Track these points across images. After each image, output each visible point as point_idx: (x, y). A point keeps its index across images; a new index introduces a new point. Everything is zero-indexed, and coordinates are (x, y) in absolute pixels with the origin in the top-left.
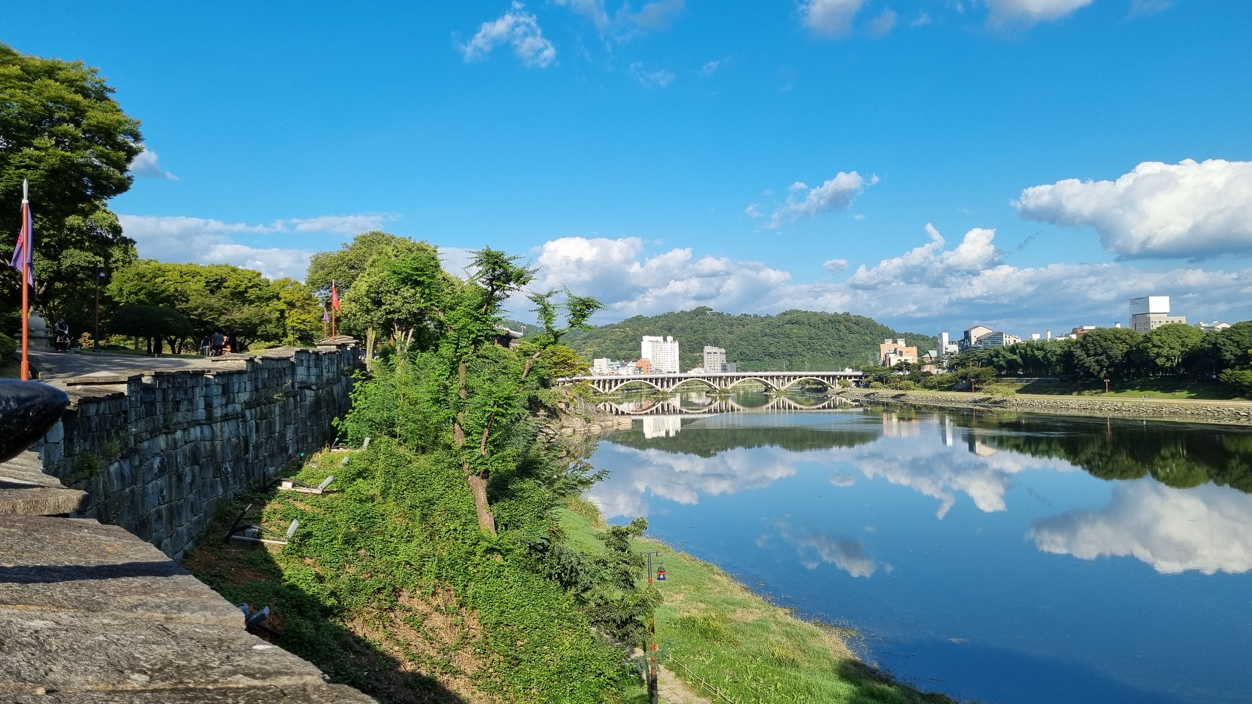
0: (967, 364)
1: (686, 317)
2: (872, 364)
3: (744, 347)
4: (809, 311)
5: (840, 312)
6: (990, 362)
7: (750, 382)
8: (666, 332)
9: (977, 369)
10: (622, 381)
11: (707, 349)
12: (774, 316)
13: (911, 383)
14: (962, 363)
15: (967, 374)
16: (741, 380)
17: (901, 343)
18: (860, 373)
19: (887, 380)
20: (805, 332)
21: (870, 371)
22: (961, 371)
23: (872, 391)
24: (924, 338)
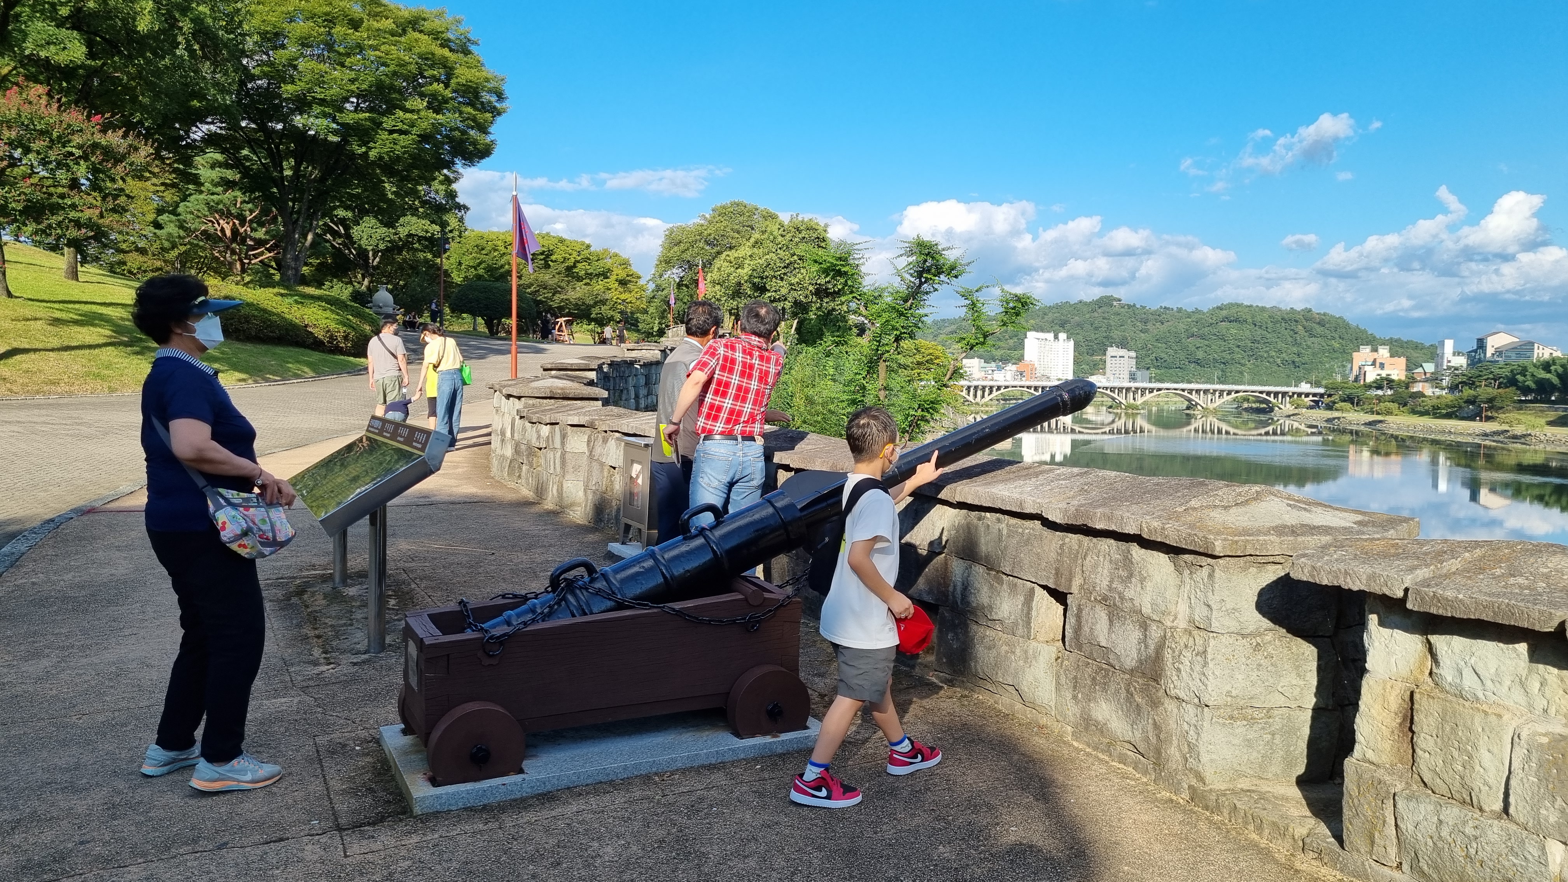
0: (1478, 384)
1: (1085, 309)
2: (1339, 378)
3: (1161, 351)
4: (1255, 305)
5: (1299, 307)
6: (1512, 382)
7: (1167, 396)
8: (1057, 327)
9: (1492, 391)
10: (999, 388)
11: (1112, 351)
12: (1205, 311)
13: (1394, 406)
14: (1470, 383)
15: (1476, 397)
16: (1155, 393)
17: (1384, 352)
18: (1321, 390)
19: (1359, 401)
20: (1248, 333)
21: (1336, 389)
22: (1468, 392)
23: (1336, 414)
24: (1417, 347)
